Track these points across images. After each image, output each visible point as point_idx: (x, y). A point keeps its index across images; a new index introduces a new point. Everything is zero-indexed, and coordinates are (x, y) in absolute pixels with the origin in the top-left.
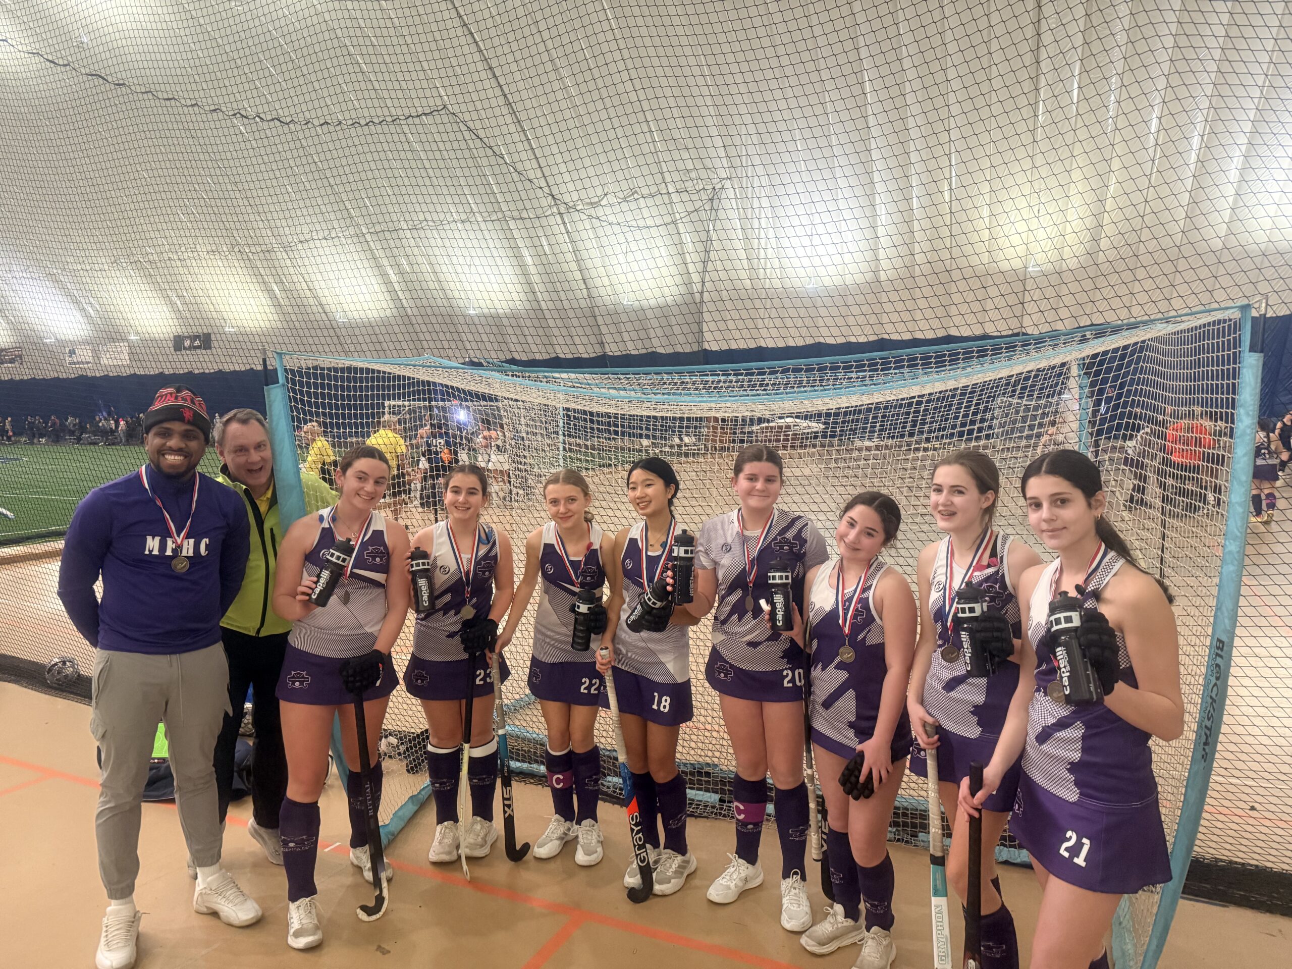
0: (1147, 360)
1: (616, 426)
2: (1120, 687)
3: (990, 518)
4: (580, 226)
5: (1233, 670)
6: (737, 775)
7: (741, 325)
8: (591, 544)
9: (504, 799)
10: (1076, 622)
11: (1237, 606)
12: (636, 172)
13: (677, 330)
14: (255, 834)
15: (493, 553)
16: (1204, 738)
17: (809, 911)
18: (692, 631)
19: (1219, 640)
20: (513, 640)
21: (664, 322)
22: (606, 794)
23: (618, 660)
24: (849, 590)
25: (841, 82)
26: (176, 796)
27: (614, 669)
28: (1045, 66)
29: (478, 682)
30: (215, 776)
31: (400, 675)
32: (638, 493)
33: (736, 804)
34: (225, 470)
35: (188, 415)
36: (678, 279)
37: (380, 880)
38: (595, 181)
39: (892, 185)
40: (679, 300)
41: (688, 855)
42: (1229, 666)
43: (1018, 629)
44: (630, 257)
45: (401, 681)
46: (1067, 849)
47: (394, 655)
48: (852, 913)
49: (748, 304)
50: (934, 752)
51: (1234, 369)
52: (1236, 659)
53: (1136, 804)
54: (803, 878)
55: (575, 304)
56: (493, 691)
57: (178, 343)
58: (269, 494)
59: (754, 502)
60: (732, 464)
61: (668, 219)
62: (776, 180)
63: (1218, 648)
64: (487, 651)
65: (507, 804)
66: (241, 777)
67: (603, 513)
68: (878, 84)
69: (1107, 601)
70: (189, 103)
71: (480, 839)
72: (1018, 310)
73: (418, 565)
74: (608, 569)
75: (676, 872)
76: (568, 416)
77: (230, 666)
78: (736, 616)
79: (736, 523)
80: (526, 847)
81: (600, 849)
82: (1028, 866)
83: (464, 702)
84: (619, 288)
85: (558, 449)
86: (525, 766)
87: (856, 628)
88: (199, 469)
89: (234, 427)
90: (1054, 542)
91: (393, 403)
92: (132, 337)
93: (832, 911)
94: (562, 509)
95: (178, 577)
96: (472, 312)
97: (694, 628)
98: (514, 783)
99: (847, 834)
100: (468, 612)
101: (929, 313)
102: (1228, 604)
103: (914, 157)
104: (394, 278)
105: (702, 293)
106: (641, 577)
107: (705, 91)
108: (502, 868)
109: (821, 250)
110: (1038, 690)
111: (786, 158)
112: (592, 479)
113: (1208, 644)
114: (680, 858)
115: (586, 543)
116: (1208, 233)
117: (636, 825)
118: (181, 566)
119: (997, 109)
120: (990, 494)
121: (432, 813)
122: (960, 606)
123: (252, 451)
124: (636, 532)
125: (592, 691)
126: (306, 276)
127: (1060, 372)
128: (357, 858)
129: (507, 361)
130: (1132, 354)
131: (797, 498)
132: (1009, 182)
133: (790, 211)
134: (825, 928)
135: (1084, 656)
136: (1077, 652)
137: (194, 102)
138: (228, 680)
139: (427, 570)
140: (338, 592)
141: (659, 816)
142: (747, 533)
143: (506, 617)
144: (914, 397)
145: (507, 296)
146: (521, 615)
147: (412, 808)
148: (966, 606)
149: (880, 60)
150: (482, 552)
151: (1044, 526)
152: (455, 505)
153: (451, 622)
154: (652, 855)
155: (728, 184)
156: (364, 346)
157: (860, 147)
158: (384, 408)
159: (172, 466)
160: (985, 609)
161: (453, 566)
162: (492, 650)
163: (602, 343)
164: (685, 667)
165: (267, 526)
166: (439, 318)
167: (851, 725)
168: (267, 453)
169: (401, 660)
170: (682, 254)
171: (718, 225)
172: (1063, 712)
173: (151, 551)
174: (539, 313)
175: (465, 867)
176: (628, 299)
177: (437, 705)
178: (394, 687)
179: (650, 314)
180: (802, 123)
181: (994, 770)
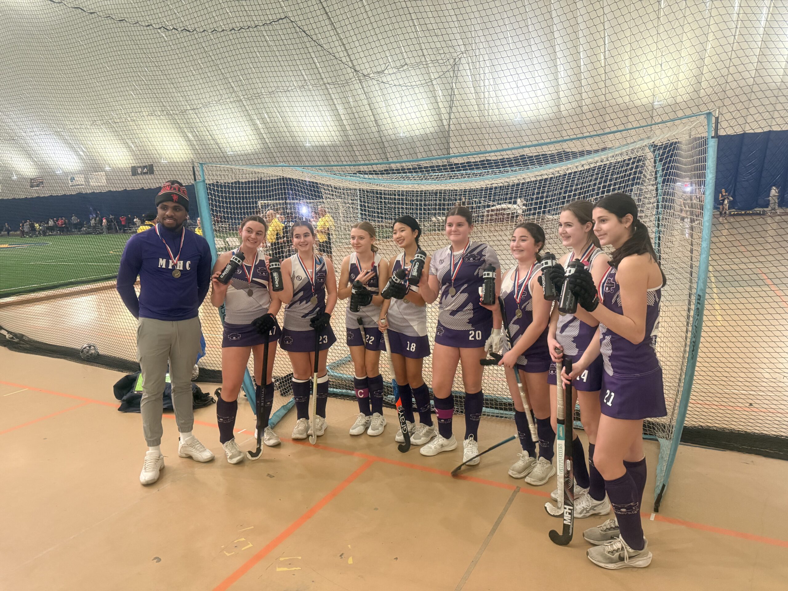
8: (373, 263)
12: (406, 49)
15: (324, 269)
19: (699, 296)
21: (426, 148)
23: (389, 325)
27: (388, 331)
32: (398, 235)
35: (175, 198)
36: (433, 118)
38: (378, 56)
44: (403, 106)
46: (606, 399)
55: (372, 136)
57: (134, 171)
59: (452, 237)
61: (427, 80)
83: (311, 353)
84: (397, 125)
91: (263, 202)
92: (107, 168)
93: (522, 455)
95: (174, 280)
96: (308, 144)
103: (582, 40)
105: (450, 125)
114: (428, 428)
115: (371, 263)
118: (176, 274)
120: (589, 224)
124: (399, 257)
126: (208, 128)
134: (520, 464)
142: (454, 253)
145: (329, 133)
147: (284, 412)
150: (318, 268)
152: (299, 244)
153: (304, 308)
154: (410, 426)
159: (168, 224)
161: (304, 276)
163: (388, 158)
166: (287, 148)
170: (436, 103)
173: (161, 266)
174: (347, 143)
176: (402, 131)
177: (298, 355)
181: (579, 364)
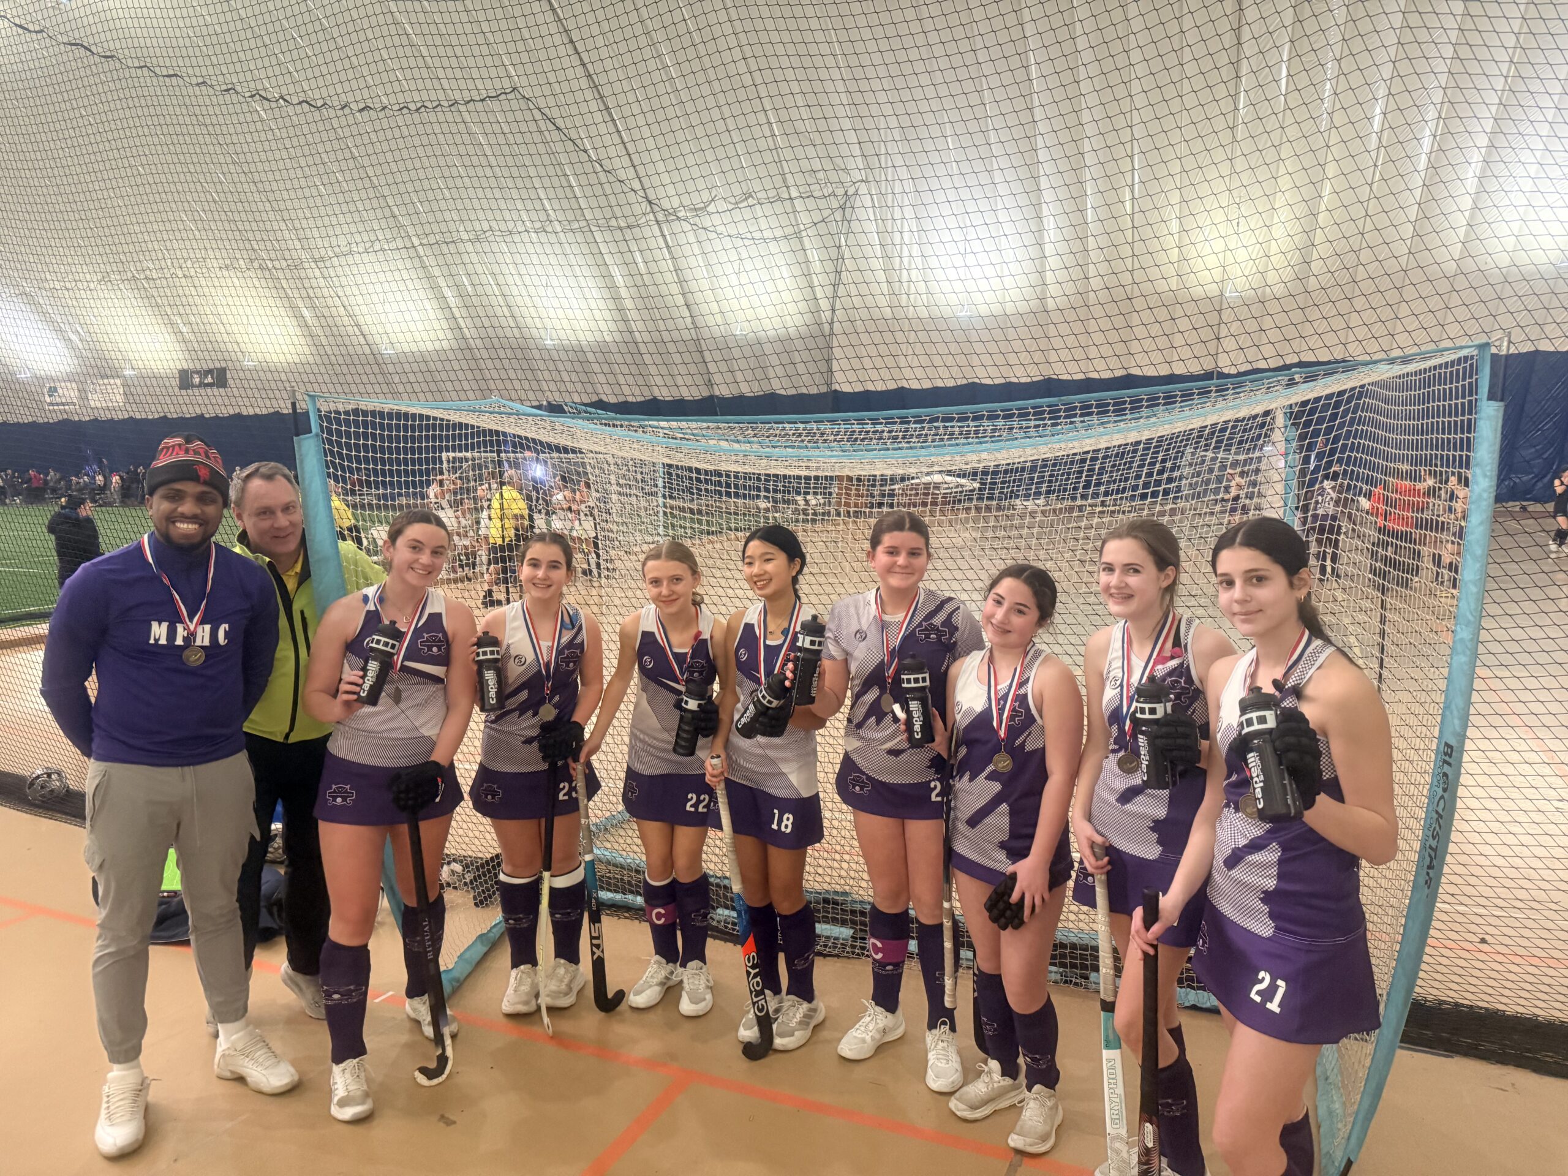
0: (1368, 408)
1: (728, 485)
2: (1322, 799)
3: (1172, 599)
4: (682, 239)
5: (1463, 779)
6: (873, 907)
7: (879, 363)
8: (699, 633)
9: (592, 938)
10: (1271, 723)
11: (1469, 703)
12: (750, 173)
13: (801, 369)
14: (290, 982)
15: (578, 641)
16: (1428, 859)
17: (960, 1068)
18: (820, 735)
19: (1447, 744)
20: (603, 747)
21: (785, 359)
22: (716, 929)
23: (731, 769)
24: (1003, 686)
25: (1002, 65)
26: (192, 938)
27: (729, 783)
28: (1249, 49)
29: (561, 797)
30: (239, 913)
31: (466, 789)
32: (755, 569)
33: (873, 940)
34: (243, 538)
35: (203, 473)
36: (803, 306)
37: (442, 1036)
38: (701, 184)
39: (1063, 193)
40: (804, 330)
41: (815, 1002)
42: (1458, 774)
43: (1205, 731)
44: (744, 279)
45: (466, 796)
46: (1258, 993)
47: (456, 764)
48: (1009, 1070)
49: (888, 338)
50: (1104, 877)
51: (1469, 420)
52: (1467, 766)
53: (1341, 940)
54: (953, 1029)
55: (676, 335)
56: (577, 809)
57: (185, 380)
58: (298, 568)
59: (895, 581)
60: (869, 533)
61: (789, 230)
62: (922, 185)
63: (1446, 754)
64: (570, 761)
65: (596, 943)
66: (271, 914)
67: (712, 592)
68: (1047, 68)
69: (1310, 699)
70: (194, 81)
71: (563, 987)
72: (1212, 346)
73: (485, 653)
74: (720, 663)
75: (800, 1023)
76: (670, 474)
77: (256, 779)
78: (873, 719)
79: (874, 606)
80: (620, 995)
81: (709, 997)
82: (1215, 1011)
83: (543, 821)
84: (730, 317)
85: (657, 514)
86: (619, 897)
87: (1014, 731)
88: (216, 538)
89: (256, 483)
90: (1247, 628)
91: (451, 454)
92: (128, 372)
93: (986, 1069)
94: (664, 591)
95: (193, 672)
96: (548, 342)
97: (821, 731)
98: (604, 918)
99: (1000, 976)
100: (548, 712)
101: (1106, 350)
102: (1459, 701)
103: (1090, 158)
104: (452, 302)
105: (831, 324)
106: (758, 671)
107: (835, 74)
108: (591, 1020)
109: (977, 272)
110: (1227, 805)
111: (935, 158)
112: (699, 549)
113: (1434, 747)
114: (805, 1006)
115: (693, 632)
116: (1441, 255)
117: (753, 967)
118: (195, 659)
119: (1190, 101)
120: (1170, 570)
121: (505, 955)
122: (1140, 705)
123: (279, 514)
124: (753, 615)
125: (700, 809)
126: (345, 300)
127: (1262, 424)
128: (414, 1010)
129: (593, 405)
130: (1349, 401)
131: (946, 574)
132: (1203, 190)
133: (939, 223)
134: (979, 1088)
135: (1280, 764)
136: (1272, 760)
137: (200, 80)
138: (252, 796)
139: (496, 660)
140: (388, 688)
141: (781, 956)
142: (886, 618)
143: (594, 719)
144: (1088, 452)
145: (593, 324)
146: (613, 716)
147: (481, 949)
148: (1147, 706)
149: (1049, 38)
150: (565, 639)
151: (1236, 608)
152: (533, 582)
153: (527, 725)
154: (772, 1003)
155: (863, 189)
156: (416, 386)
157: (1024, 145)
158: (441, 462)
159: (186, 536)
160: (1169, 711)
161: (530, 656)
162: (576, 760)
163: (710, 384)
164: (813, 779)
165: (296, 607)
166: (509, 351)
167: (1002, 845)
168: (297, 517)
169: (466, 772)
170: (807, 275)
171: (852, 240)
172: (1256, 830)
173: (157, 640)
174: (632, 347)
175: (546, 1019)
176: (741, 327)
177: (513, 826)
178: (457, 804)
179: (768, 348)
180: (954, 115)
181: (1172, 900)
